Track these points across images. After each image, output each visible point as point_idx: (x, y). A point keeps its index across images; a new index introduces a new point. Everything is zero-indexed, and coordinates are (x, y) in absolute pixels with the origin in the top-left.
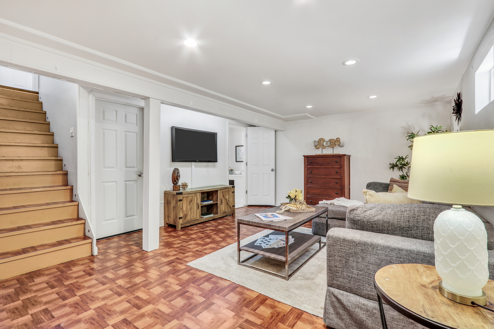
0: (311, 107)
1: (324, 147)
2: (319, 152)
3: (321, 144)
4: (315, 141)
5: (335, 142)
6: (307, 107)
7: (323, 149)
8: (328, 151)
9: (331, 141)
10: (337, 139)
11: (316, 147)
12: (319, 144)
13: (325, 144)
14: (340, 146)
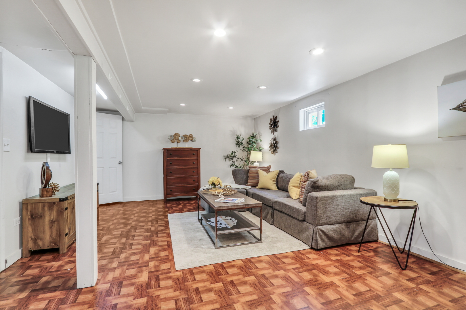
0: (185, 105)
1: (179, 141)
2: (174, 145)
3: (177, 139)
4: (171, 136)
5: (189, 138)
6: (181, 105)
7: (178, 143)
8: (182, 145)
9: (185, 136)
10: (190, 135)
11: (172, 141)
12: (175, 138)
13: (180, 138)
14: (193, 140)
